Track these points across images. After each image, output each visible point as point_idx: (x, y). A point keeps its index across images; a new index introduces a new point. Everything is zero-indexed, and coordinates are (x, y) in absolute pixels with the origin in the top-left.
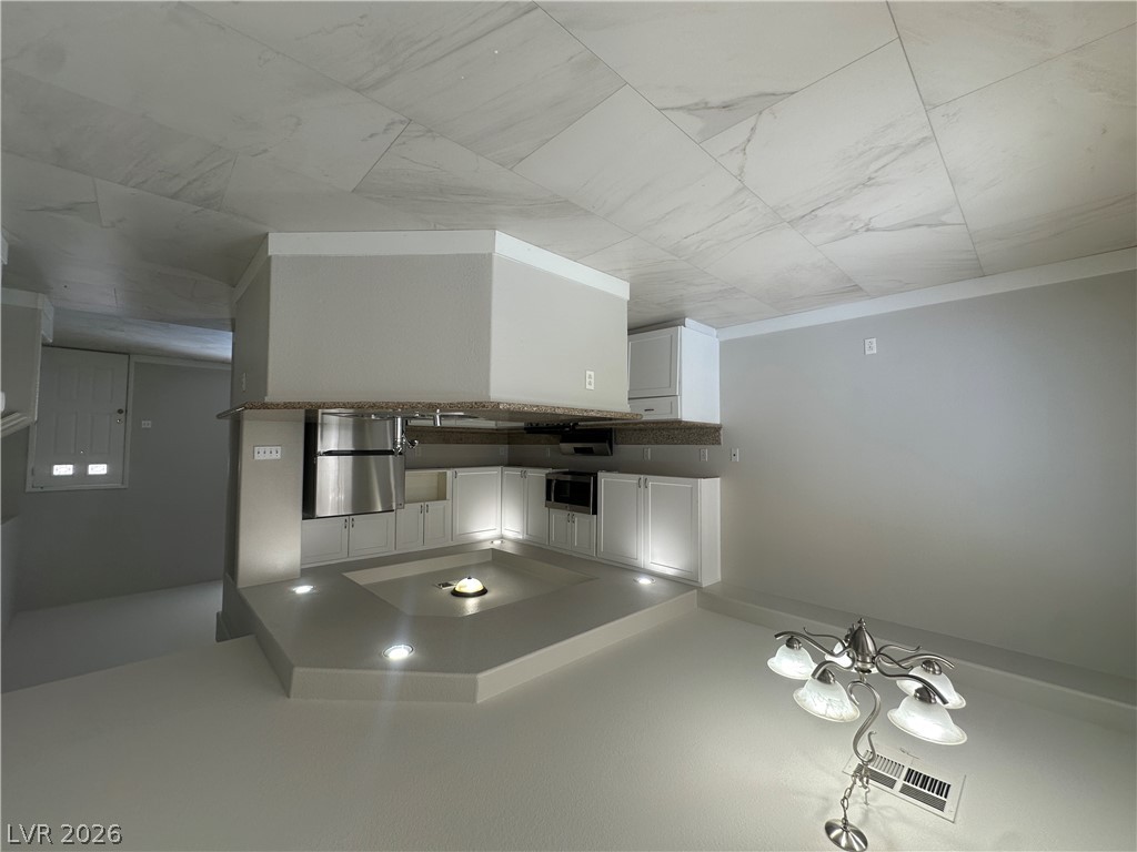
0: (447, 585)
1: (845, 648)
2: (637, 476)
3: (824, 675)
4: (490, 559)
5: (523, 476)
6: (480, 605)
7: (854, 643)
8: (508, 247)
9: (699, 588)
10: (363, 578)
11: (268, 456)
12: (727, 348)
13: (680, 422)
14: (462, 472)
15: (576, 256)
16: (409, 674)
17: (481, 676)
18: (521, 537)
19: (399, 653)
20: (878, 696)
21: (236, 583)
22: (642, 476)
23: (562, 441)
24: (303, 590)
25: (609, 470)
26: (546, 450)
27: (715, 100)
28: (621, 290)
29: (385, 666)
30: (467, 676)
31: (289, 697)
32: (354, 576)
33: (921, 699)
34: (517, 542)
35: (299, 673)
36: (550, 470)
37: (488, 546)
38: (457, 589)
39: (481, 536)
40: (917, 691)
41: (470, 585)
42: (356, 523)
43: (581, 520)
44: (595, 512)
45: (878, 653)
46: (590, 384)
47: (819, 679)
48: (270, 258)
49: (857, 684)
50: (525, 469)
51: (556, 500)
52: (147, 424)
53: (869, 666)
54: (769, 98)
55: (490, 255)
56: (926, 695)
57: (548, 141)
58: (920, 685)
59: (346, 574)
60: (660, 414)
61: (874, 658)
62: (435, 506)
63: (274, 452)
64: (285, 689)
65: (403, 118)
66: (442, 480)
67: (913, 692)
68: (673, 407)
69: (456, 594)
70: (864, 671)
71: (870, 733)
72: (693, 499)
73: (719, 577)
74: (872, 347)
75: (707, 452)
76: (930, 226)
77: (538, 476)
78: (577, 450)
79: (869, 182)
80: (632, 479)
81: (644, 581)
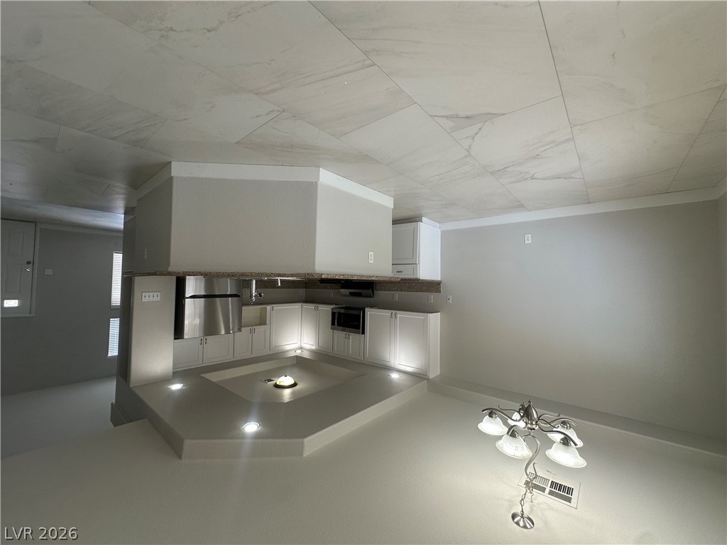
0: (270, 380)
1: (522, 417)
2: (390, 311)
3: (513, 432)
4: (295, 362)
5: (316, 309)
6: (293, 394)
7: (526, 413)
8: (327, 178)
9: (428, 379)
10: (214, 377)
11: (151, 299)
12: (444, 234)
13: (419, 280)
14: (277, 307)
15: (364, 183)
16: (260, 441)
17: (306, 440)
18: (314, 348)
19: (251, 427)
20: (538, 442)
21: (129, 384)
22: (393, 311)
23: (341, 288)
24: (177, 387)
25: (372, 307)
26: (331, 293)
27: (462, 114)
28: (388, 202)
29: (243, 436)
30: (297, 440)
31: (180, 458)
32: (208, 376)
33: (563, 443)
34: (312, 351)
35: (188, 444)
36: (334, 306)
37: (292, 354)
38: (278, 383)
39: (288, 348)
40: (561, 440)
41: (286, 380)
42: (208, 341)
43: (354, 337)
44: (363, 333)
45: (539, 418)
46: (371, 259)
47: (510, 435)
48: (172, 177)
49: (529, 436)
50: (317, 305)
51: (338, 325)
52: (49, 272)
53: (534, 426)
54: (490, 116)
55: (316, 182)
56: (566, 441)
57: (364, 126)
58: (563, 436)
59: (204, 375)
60: (407, 274)
61: (537, 422)
62: (259, 329)
63: (155, 296)
64: (178, 453)
65: (279, 109)
66: (264, 311)
67: (559, 440)
68: (415, 271)
69: (277, 386)
70: (531, 429)
71: (534, 464)
72: (424, 327)
73: (438, 372)
74: (529, 239)
75: (432, 297)
76: (565, 178)
77: (326, 310)
78: (352, 294)
79: (537, 157)
80: (387, 313)
81: (395, 376)
